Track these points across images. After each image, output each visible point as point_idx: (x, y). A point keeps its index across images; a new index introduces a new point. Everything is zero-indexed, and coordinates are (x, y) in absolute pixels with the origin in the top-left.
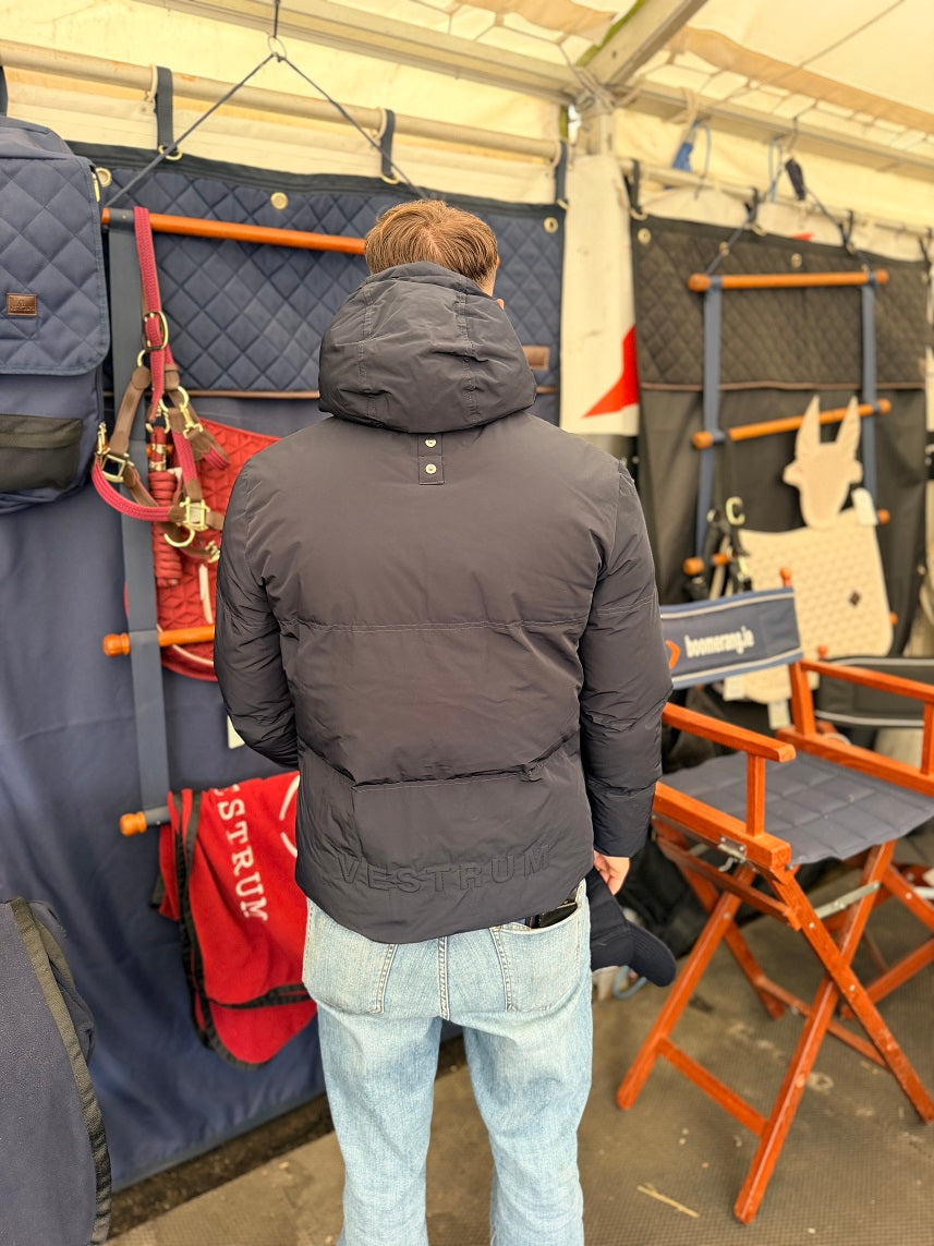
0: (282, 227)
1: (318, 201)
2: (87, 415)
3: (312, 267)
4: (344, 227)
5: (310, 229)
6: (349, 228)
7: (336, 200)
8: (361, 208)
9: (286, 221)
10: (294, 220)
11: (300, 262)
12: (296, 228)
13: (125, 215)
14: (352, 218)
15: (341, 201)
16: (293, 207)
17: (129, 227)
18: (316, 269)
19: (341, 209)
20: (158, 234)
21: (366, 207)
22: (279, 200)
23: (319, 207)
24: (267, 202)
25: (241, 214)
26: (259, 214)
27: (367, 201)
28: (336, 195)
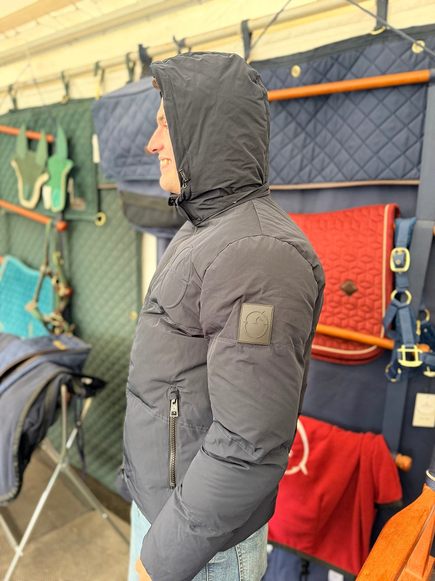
0: (298, 86)
1: (319, 65)
3: (321, 108)
4: (346, 74)
5: (317, 83)
6: (349, 75)
7: (337, 60)
8: (357, 59)
9: (301, 82)
10: (304, 80)
11: (310, 106)
12: (305, 84)
14: (352, 66)
15: (340, 59)
16: (303, 73)
18: (324, 108)
19: (341, 64)
21: (362, 58)
22: (296, 71)
23: (321, 68)
24: (290, 73)
25: (279, 84)
26: (287, 82)
27: (362, 53)
28: (335, 56)
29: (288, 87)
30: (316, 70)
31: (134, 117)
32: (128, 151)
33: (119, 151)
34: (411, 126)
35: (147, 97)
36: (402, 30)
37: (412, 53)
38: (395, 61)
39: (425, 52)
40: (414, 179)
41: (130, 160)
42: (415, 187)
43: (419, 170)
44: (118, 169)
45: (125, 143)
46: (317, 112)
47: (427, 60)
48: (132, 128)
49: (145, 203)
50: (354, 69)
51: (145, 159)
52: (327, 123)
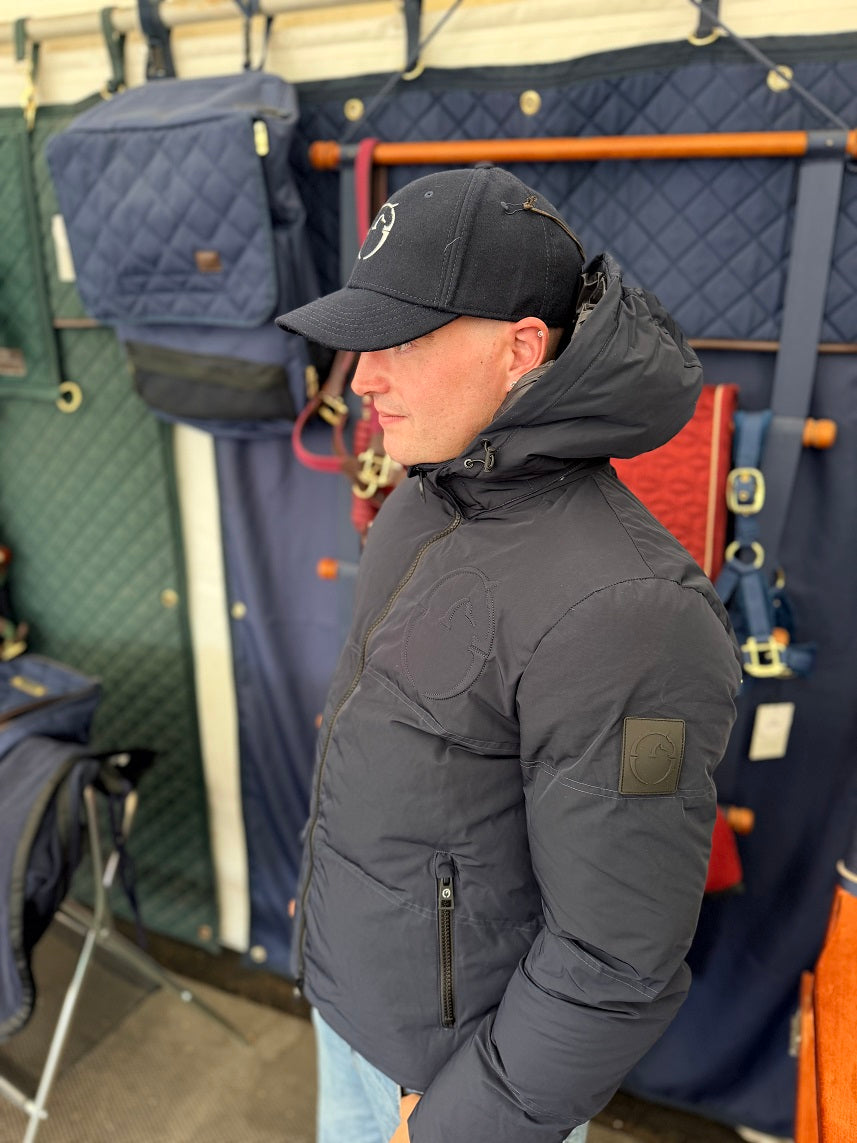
0: (534, 135)
1: (580, 95)
2: (289, 360)
3: (580, 182)
4: (632, 121)
5: (574, 133)
6: (639, 122)
7: (616, 87)
8: (657, 90)
9: (541, 128)
10: (549, 124)
11: (559, 179)
12: (551, 134)
13: (352, 151)
14: (646, 103)
15: (624, 86)
16: (546, 109)
17: (349, 163)
18: (587, 184)
19: (624, 97)
20: (376, 167)
21: (667, 90)
22: (531, 102)
23: (586, 102)
24: (516, 106)
25: (491, 125)
26: (508, 124)
27: (667, 78)
28: (614, 78)
29: (512, 136)
30: (574, 104)
31: (164, 184)
32: (155, 261)
33: (128, 259)
34: (764, 237)
35: (195, 139)
36: (752, 41)
37: (769, 91)
38: (736, 105)
39: (791, 91)
40: (769, 340)
41: (156, 280)
42: (771, 356)
43: (779, 325)
44: (128, 300)
45: (144, 242)
46: (571, 191)
47: (796, 109)
48: (163, 210)
49: (195, 370)
50: (651, 110)
51: (196, 280)
52: (593, 215)
